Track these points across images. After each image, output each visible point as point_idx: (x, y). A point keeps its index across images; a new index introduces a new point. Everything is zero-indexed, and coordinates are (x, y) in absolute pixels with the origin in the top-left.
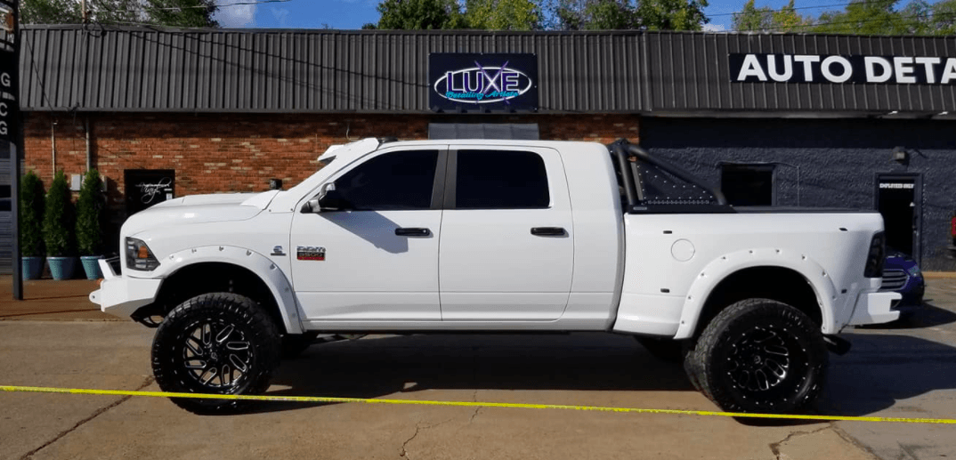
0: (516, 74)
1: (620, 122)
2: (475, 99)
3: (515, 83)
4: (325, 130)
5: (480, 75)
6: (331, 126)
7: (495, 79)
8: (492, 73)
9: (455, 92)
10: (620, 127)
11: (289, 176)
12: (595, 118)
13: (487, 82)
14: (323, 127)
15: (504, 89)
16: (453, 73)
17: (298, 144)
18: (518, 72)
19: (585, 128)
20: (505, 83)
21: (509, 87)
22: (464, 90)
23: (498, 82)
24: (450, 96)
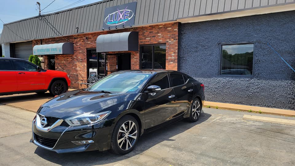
0: (129, 11)
1: (170, 27)
2: (115, 24)
3: (128, 15)
4: (82, 40)
5: (118, 14)
6: (84, 39)
7: (122, 15)
8: (121, 12)
9: (110, 22)
10: (170, 30)
11: (75, 56)
12: (160, 26)
13: (120, 16)
14: (82, 39)
15: (124, 18)
16: (111, 14)
17: (77, 45)
18: (130, 10)
19: (156, 32)
20: (125, 15)
21: (126, 17)
22: (112, 21)
23: (123, 16)
24: (109, 24)
